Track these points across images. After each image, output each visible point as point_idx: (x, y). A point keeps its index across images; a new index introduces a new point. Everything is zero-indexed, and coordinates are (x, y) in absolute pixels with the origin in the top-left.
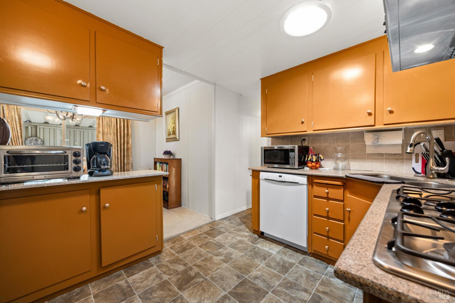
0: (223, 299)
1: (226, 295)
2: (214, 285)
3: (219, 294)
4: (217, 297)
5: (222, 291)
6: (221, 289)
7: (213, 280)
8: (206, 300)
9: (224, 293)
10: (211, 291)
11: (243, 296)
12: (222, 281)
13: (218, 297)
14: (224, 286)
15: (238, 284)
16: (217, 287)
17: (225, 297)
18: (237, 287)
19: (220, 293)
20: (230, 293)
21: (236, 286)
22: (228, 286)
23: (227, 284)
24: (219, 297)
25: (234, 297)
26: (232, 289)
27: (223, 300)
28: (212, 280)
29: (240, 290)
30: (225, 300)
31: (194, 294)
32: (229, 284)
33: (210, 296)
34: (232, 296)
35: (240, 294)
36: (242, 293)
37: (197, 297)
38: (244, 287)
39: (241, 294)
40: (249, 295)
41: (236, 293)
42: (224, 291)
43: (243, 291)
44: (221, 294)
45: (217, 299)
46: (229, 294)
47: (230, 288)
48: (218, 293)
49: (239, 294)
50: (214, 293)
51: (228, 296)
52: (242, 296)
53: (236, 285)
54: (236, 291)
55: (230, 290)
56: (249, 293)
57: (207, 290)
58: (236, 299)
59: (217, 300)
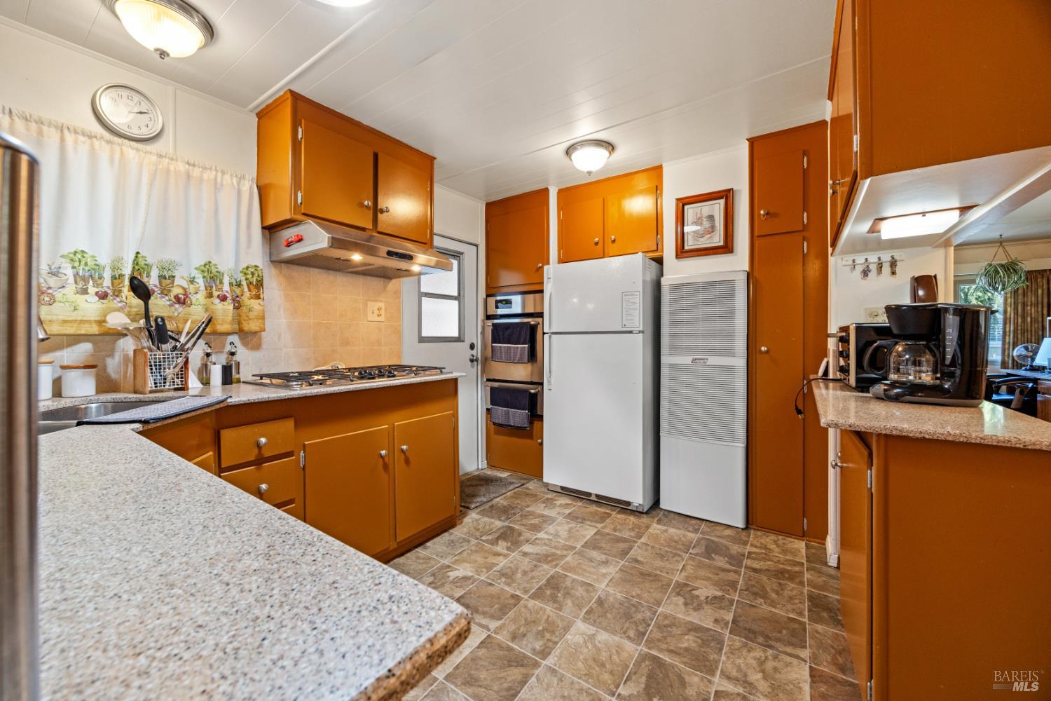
0: (546, 650)
1: (544, 659)
2: (580, 678)
3: (560, 658)
4: (561, 653)
5: (555, 665)
6: (561, 671)
7: (591, 694)
8: (582, 642)
9: (550, 661)
10: (580, 663)
11: (506, 662)
12: (566, 694)
13: (559, 651)
14: (555, 681)
15: (521, 689)
16: (573, 675)
17: (544, 654)
18: (523, 683)
19: (558, 661)
20: (536, 665)
21: (525, 682)
22: (546, 680)
23: (549, 686)
24: (557, 652)
25: (525, 657)
26: (533, 675)
27: (547, 647)
28: (593, 692)
29: (515, 673)
30: (542, 648)
31: (614, 651)
32: (545, 686)
33: (576, 651)
34: (529, 658)
35: (512, 666)
36: (507, 669)
37: (603, 646)
38: (505, 685)
39: (510, 666)
40: (491, 666)
41: (522, 666)
42: (550, 667)
43: (505, 674)
44: (556, 659)
45: (559, 648)
46: (536, 660)
47: (537, 675)
48: (562, 659)
49: (514, 664)
50: (571, 660)
51: (537, 657)
52: (508, 661)
53: (525, 687)
54: (523, 670)
55: (537, 672)
56: (492, 669)
57: (591, 662)
58: (520, 652)
59: (558, 646)
